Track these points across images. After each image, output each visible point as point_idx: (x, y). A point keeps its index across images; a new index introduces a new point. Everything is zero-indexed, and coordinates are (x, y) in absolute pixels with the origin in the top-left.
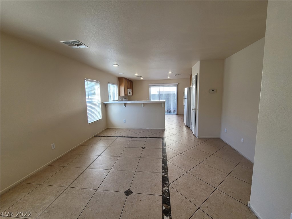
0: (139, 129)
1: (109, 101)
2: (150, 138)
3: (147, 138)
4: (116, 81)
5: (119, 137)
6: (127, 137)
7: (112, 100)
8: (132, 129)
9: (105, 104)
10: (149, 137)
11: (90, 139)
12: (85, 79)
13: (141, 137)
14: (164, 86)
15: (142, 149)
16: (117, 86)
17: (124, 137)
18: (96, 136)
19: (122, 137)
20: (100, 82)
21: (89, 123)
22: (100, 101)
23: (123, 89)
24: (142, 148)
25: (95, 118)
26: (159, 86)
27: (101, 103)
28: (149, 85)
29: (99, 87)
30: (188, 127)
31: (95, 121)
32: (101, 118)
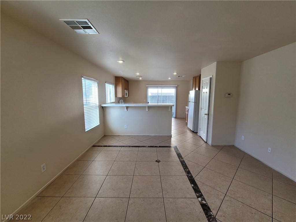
0: (142, 136)
1: (106, 104)
2: (160, 147)
3: (156, 147)
4: (113, 80)
5: (123, 146)
6: (133, 147)
7: (109, 102)
8: (135, 136)
9: (103, 107)
10: (158, 146)
11: (88, 151)
12: (82, 77)
13: (149, 147)
14: (162, 87)
15: (157, 163)
16: (114, 86)
17: (129, 146)
18: (94, 146)
19: (126, 146)
20: (98, 81)
21: (86, 131)
22: (98, 104)
23: (120, 89)
24: (156, 161)
25: (92, 124)
26: (157, 87)
27: (99, 106)
28: (147, 86)
29: (97, 87)
30: (195, 132)
31: (92, 127)
32: (99, 124)
